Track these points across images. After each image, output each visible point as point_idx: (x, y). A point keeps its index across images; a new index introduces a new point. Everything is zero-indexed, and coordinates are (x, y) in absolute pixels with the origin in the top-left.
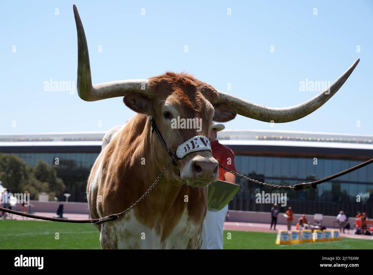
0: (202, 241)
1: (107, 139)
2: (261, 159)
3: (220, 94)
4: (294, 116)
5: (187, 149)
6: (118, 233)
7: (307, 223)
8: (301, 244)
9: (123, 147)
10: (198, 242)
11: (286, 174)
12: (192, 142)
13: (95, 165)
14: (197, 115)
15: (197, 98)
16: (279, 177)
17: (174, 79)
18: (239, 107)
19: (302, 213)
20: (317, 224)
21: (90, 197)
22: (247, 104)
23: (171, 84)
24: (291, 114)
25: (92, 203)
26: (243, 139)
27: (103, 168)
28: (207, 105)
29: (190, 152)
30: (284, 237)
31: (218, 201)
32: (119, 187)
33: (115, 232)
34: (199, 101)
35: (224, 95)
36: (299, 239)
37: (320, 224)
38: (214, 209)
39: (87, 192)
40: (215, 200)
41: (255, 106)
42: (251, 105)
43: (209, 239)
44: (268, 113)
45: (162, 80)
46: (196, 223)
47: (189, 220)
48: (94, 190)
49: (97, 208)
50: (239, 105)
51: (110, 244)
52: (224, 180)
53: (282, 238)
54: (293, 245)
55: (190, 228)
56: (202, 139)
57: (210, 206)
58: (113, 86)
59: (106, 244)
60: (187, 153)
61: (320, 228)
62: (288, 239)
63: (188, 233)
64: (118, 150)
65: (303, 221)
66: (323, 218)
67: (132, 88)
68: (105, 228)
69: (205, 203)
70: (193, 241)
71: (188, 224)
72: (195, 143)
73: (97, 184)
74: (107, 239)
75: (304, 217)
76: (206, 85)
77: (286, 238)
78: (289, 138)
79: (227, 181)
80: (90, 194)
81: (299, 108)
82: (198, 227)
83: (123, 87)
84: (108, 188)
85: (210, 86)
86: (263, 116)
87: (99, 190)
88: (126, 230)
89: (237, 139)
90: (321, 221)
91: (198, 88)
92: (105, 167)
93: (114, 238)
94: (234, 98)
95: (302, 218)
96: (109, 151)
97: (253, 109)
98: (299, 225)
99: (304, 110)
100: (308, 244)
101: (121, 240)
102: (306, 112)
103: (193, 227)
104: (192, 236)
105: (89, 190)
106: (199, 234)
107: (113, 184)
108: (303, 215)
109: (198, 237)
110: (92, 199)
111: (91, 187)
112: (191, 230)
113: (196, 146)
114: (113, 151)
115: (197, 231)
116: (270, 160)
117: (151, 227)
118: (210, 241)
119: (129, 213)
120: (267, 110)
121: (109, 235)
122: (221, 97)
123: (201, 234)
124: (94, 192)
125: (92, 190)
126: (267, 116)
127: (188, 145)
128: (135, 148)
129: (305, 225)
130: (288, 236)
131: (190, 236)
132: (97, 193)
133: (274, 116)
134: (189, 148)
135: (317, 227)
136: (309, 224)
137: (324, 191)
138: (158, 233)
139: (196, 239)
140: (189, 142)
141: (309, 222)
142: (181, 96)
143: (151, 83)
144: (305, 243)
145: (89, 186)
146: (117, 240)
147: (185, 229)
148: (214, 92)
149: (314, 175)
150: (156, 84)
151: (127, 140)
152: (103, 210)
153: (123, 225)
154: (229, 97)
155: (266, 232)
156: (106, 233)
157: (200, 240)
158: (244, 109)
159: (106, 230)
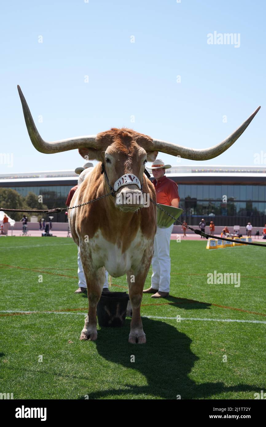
0: (154, 251)
1: (82, 178)
2: (194, 187)
3: (156, 142)
4: (212, 154)
5: (120, 184)
6: (91, 247)
7: (228, 233)
8: (224, 248)
9: (91, 184)
10: (151, 252)
11: (213, 197)
12: (123, 179)
13: (73, 198)
14: (129, 158)
15: (131, 146)
16: (208, 199)
17: (116, 133)
18: (172, 151)
19: (225, 226)
20: (236, 233)
21: (71, 221)
22: (178, 147)
23: (113, 137)
24: (210, 153)
25: (72, 226)
26: (180, 172)
27: (79, 200)
28: (139, 151)
29: (121, 186)
30: (212, 244)
31: (166, 221)
32: (89, 214)
33: (89, 247)
34: (132, 148)
35: (159, 142)
36: (223, 245)
37: (238, 233)
38: (164, 227)
39: (68, 218)
40: (165, 220)
41: (185, 149)
42: (181, 149)
43: (159, 248)
44: (194, 154)
45: (107, 134)
46: (148, 238)
47: (142, 236)
48: (73, 216)
49: (76, 229)
50: (172, 149)
51: (86, 255)
52: (171, 205)
53: (211, 244)
54: (219, 249)
55: (144, 242)
56: (130, 176)
57: (161, 225)
58: (68, 142)
59: (83, 256)
60: (119, 187)
61: (238, 236)
62: (215, 245)
63: (143, 246)
64: (89, 187)
65: (226, 231)
66: (240, 228)
67: (84, 142)
68: (82, 244)
69: (155, 223)
70: (147, 251)
71: (142, 239)
72: (124, 179)
73: (75, 212)
74: (84, 252)
75: (226, 228)
76: (142, 136)
77: (213, 244)
78: (214, 170)
79: (173, 206)
80: (71, 219)
81: (215, 148)
82: (151, 241)
83: (77, 142)
84: (82, 215)
85: (147, 136)
86: (190, 156)
87: (77, 216)
88: (97, 245)
89: (176, 172)
90: (239, 230)
91: (133, 138)
92: (80, 199)
93: (88, 251)
94: (168, 144)
95: (225, 229)
96: (83, 188)
97: (183, 151)
98: (223, 234)
99: (219, 149)
100: (230, 247)
101: (94, 252)
102: (220, 151)
103: (146, 241)
104: (146, 248)
105: (70, 217)
106: (151, 246)
107: (85, 212)
108: (226, 227)
109: (151, 248)
110: (72, 223)
111: (71, 214)
112: (145, 244)
113: (125, 181)
114: (86, 188)
115: (149, 244)
116: (200, 187)
117: (114, 243)
118: (160, 250)
119: (98, 233)
120: (193, 151)
121: (85, 249)
122: (156, 144)
123: (153, 245)
124: (73, 218)
125: (72, 216)
126: (194, 156)
127: (120, 181)
128: (99, 185)
129: (227, 234)
130: (215, 243)
131: (144, 248)
132: (75, 218)
133: (198, 155)
134: (121, 183)
135: (236, 235)
136: (230, 233)
137: (240, 209)
138: (119, 247)
139: (150, 250)
140: (120, 179)
141: (230, 232)
142: (119, 145)
143: (98, 137)
144: (228, 247)
145: (69, 213)
146: (91, 252)
147: (140, 243)
148: (149, 140)
149: (233, 197)
150: (101, 138)
151: (94, 179)
152: (80, 231)
153: (94, 241)
154: (164, 143)
155: (199, 240)
156: (83, 248)
157: (152, 250)
158: (176, 152)
159: (82, 246)
